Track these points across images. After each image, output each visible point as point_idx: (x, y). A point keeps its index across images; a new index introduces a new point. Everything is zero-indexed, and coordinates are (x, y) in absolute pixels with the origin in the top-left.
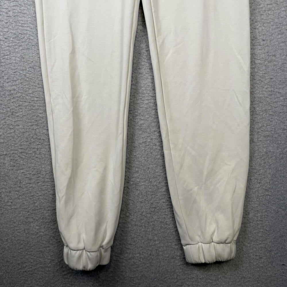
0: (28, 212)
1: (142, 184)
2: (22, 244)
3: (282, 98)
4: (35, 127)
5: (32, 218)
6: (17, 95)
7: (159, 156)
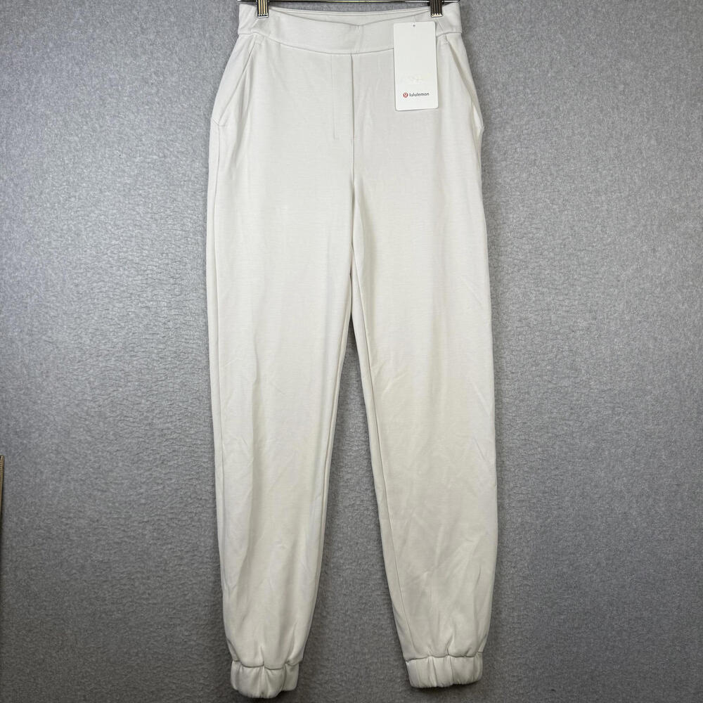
0: (174, 609)
1: (347, 567)
2: (160, 660)
3: (539, 449)
4: (195, 482)
5: (180, 618)
6: (172, 437)
7: (372, 526)
